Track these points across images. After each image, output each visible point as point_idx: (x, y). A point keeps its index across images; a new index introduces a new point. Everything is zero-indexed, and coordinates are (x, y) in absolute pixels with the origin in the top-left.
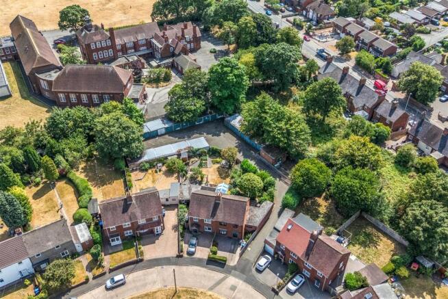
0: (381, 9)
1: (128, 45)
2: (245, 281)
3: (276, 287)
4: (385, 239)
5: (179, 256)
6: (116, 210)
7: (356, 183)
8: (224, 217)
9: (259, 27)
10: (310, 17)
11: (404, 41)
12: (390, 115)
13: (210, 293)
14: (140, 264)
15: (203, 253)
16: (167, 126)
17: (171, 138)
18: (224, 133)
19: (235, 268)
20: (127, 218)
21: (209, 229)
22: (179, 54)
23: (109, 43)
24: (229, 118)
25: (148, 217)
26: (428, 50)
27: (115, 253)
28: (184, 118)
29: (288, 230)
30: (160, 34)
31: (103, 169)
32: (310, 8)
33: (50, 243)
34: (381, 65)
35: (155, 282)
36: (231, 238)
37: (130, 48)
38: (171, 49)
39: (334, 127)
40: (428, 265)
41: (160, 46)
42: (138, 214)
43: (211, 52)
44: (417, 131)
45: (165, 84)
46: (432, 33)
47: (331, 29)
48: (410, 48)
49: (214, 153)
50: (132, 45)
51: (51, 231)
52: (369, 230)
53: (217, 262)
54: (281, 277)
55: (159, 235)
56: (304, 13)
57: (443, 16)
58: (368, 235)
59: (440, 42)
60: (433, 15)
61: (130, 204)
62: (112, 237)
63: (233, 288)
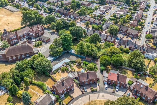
0: (89, 12)
1: (21, 36)
2: (104, 93)
3: (113, 91)
4: (128, 71)
5: (83, 93)
6: (61, 86)
7: (118, 58)
8: (91, 78)
9: (63, 22)
10: (71, 17)
11: (101, 20)
12: (111, 40)
13: (98, 100)
14: (74, 100)
15: (89, 90)
16: (53, 58)
17: (55, 62)
18: (71, 56)
19: (100, 91)
20: (65, 87)
21: (87, 83)
22: (41, 36)
23: (16, 37)
24: (70, 51)
25: (70, 85)
26: (108, 21)
27: (64, 99)
28: (58, 54)
29: (110, 75)
30: (31, 30)
31: (41, 77)
32: (71, 14)
33: (47, 103)
34: (100, 27)
35: (81, 103)
36: (93, 84)
37: (22, 37)
38: (37, 34)
39: (99, 46)
40: (142, 73)
41: (33, 34)
42: (67, 85)
43: (49, 33)
44: (120, 42)
45: (42, 46)
46: (105, 16)
47: (80, 20)
48: (104, 22)
49: (72, 62)
50: (22, 36)
51: (46, 99)
52: (124, 70)
53: (94, 91)
54: (113, 88)
55: (73, 90)
56: (69, 16)
57: (105, 12)
58: (124, 71)
59: (109, 19)
60: (103, 12)
61: (64, 83)
62: (61, 95)
63: (103, 96)
